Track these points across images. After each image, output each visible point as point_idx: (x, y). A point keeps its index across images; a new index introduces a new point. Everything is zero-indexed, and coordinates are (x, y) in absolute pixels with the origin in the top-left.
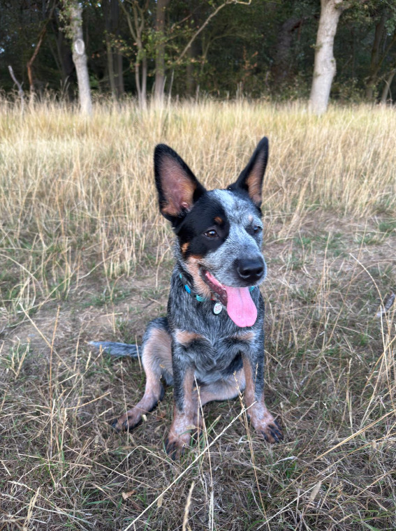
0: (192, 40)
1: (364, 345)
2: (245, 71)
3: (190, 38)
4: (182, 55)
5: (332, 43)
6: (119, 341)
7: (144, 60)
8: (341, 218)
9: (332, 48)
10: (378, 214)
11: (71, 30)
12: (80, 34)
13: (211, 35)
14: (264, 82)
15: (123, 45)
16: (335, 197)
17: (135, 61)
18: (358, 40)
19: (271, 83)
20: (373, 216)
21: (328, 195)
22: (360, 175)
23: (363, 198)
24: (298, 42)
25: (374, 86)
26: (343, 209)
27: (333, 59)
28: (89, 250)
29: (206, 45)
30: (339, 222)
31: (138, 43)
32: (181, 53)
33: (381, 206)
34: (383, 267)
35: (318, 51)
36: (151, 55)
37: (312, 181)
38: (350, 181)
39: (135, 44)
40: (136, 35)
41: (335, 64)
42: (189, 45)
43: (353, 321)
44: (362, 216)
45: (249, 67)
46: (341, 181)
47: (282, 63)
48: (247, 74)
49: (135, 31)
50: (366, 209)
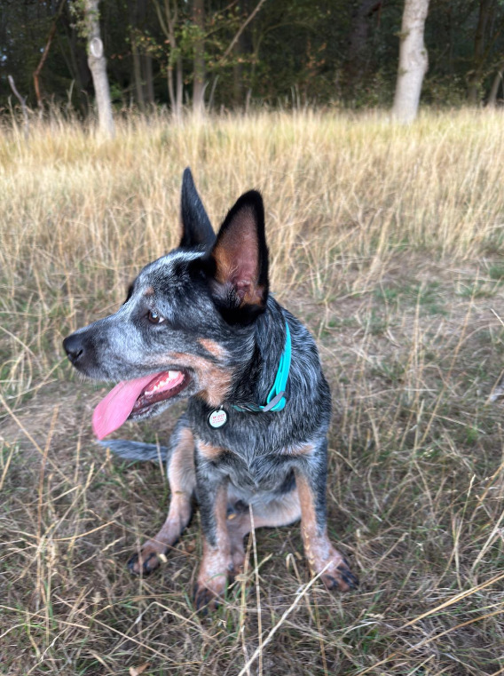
0: (240, 33)
1: (472, 443)
2: (310, 70)
3: (237, 29)
4: (227, 53)
5: (423, 28)
6: (136, 439)
7: (179, 62)
8: (438, 260)
9: (422, 35)
10: (488, 255)
11: (85, 26)
12: (96, 31)
13: (263, 26)
14: (333, 84)
15: (150, 44)
16: (429, 233)
17: (166, 63)
18: (457, 23)
19: (343, 84)
20: (481, 258)
21: (420, 230)
22: (462, 203)
23: (468, 234)
24: (378, 29)
25: (479, 84)
26: (440, 249)
27: (424, 50)
28: (103, 313)
29: (257, 38)
30: (435, 267)
31: (171, 40)
32: (225, 50)
33: (492, 243)
34: (497, 329)
35: (404, 40)
36: (186, 55)
37: (398, 212)
38: (448, 212)
39: (167, 42)
40: (168, 31)
41: (426, 56)
42: (236, 40)
43: (456, 408)
44: (466, 257)
45: (315, 64)
46: (437, 211)
47: (357, 58)
48: (312, 74)
49: (167, 25)
50: (471, 248)
